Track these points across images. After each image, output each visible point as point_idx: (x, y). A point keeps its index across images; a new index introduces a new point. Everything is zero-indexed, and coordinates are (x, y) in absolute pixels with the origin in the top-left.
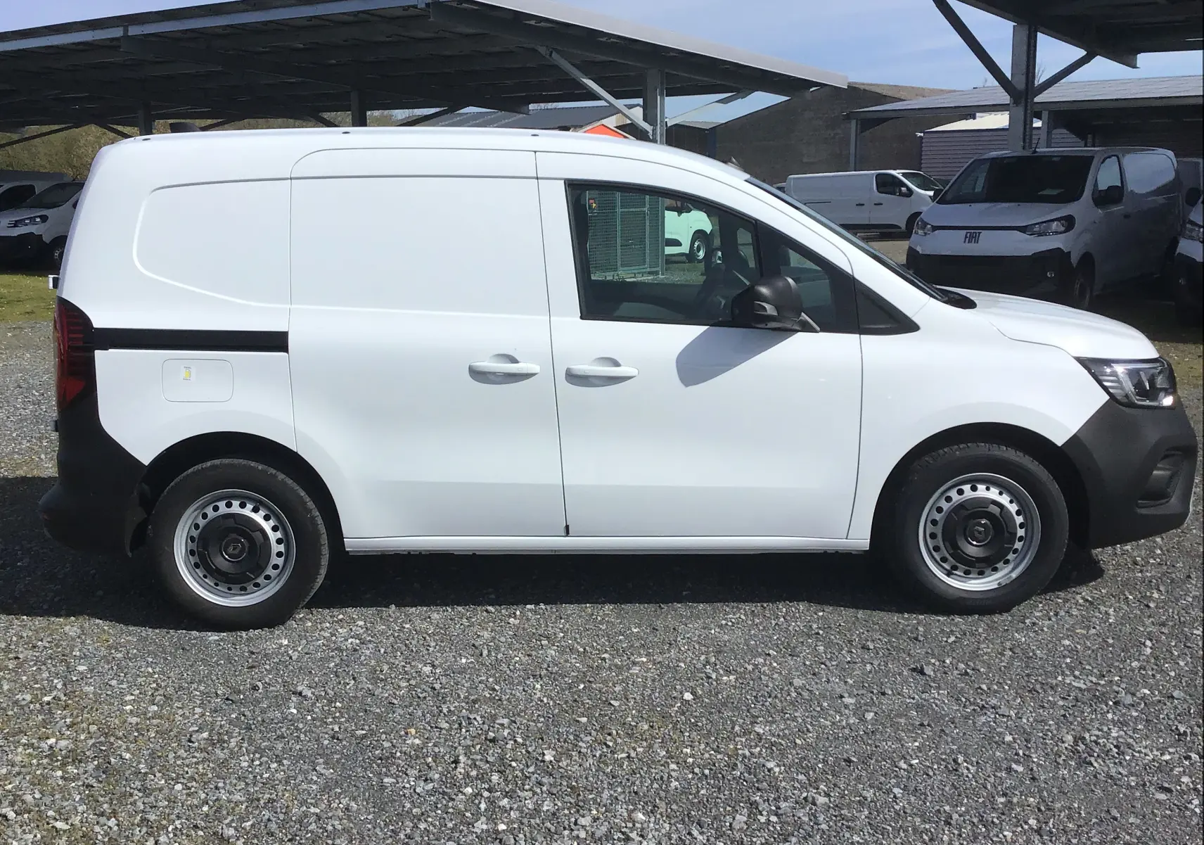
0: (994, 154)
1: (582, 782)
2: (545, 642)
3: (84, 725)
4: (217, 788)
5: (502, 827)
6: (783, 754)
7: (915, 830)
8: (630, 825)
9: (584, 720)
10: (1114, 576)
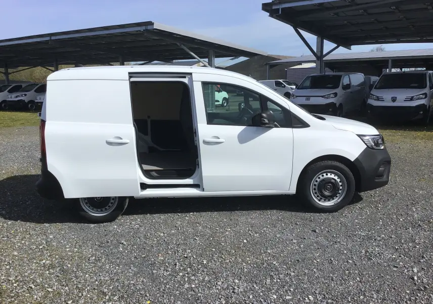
0: (312, 75)
1: (217, 270)
2: (198, 225)
3: (54, 256)
4: (100, 275)
5: (193, 286)
6: (278, 259)
7: (323, 283)
8: (234, 284)
9: (214, 250)
10: (366, 200)
